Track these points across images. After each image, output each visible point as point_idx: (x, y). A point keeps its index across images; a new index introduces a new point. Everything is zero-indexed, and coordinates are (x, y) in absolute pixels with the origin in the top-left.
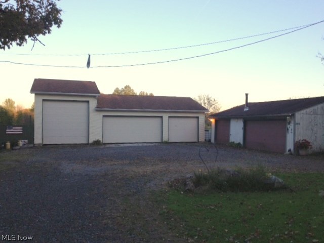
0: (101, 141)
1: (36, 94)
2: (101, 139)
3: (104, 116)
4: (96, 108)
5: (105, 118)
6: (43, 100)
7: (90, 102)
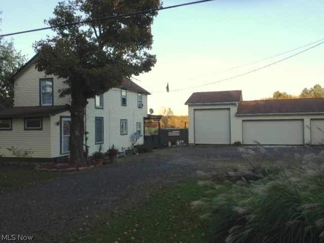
0: (242, 143)
1: (189, 106)
2: (241, 141)
3: (243, 121)
4: (236, 113)
5: (245, 123)
6: (195, 110)
7: (231, 109)
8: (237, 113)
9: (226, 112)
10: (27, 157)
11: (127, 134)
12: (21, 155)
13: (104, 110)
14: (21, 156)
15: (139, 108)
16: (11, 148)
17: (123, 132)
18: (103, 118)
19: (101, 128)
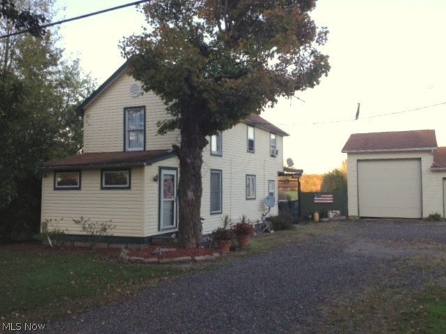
0: (442, 216)
1: (349, 154)
2: (441, 213)
3: (444, 179)
4: (432, 167)
6: (358, 161)
7: (422, 159)
8: (434, 166)
9: (415, 164)
10: (105, 234)
11: (255, 199)
12: (97, 231)
13: (223, 158)
14: (95, 233)
15: (273, 156)
16: (79, 219)
17: (249, 195)
18: (221, 171)
19: (218, 189)
